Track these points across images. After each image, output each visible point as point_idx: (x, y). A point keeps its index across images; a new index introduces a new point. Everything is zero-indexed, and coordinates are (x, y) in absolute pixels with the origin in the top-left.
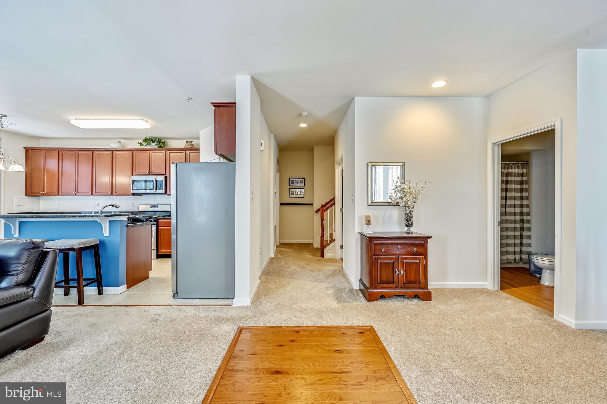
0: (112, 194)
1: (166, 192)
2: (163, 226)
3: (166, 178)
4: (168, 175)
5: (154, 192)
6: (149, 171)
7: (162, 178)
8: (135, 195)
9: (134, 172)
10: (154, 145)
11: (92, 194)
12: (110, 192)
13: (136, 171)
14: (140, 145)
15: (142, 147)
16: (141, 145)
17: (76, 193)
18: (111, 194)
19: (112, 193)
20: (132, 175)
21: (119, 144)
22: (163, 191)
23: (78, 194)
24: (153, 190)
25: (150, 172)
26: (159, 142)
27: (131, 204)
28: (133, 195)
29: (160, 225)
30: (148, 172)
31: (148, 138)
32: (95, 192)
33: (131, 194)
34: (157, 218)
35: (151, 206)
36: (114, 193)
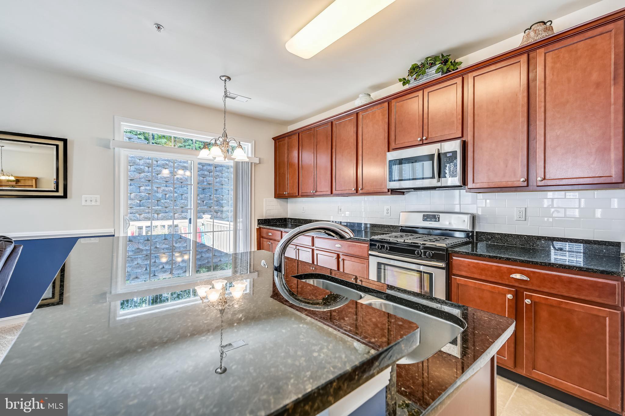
0: (357, 192)
1: (464, 182)
2: (464, 274)
3: (464, 145)
4: (469, 138)
5: (434, 182)
6: (421, 137)
7: (454, 146)
8: (394, 191)
9: (393, 145)
10: (433, 73)
11: (332, 193)
12: (353, 189)
13: (395, 143)
14: (404, 84)
15: (407, 87)
16: (405, 82)
17: (314, 191)
18: (355, 192)
19: (357, 190)
20: (389, 151)
21: (368, 97)
22: (456, 181)
23: (317, 194)
24: (433, 177)
25: (424, 138)
26: (445, 62)
27: (385, 212)
28: (390, 193)
29: (455, 272)
30: (419, 139)
31: (419, 64)
32: (336, 190)
33: (387, 191)
34: (447, 249)
35: (424, 216)
36: (359, 189)
